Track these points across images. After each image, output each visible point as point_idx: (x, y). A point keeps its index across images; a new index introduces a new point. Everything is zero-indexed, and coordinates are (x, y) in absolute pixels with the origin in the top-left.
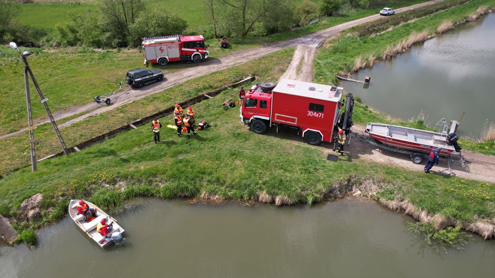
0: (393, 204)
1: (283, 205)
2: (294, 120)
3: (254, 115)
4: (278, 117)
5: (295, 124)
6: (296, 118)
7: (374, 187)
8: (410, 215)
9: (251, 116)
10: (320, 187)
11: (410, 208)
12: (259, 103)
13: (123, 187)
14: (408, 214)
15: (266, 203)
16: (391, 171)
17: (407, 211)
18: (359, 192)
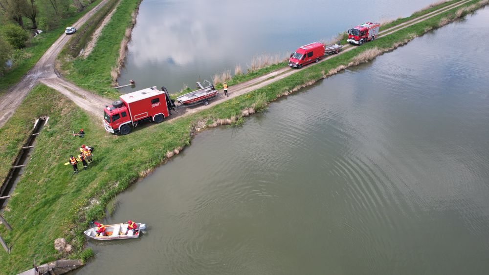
0: (215, 124)
1: (181, 152)
2: (146, 114)
3: (120, 124)
4: (136, 117)
5: (147, 116)
6: (147, 112)
7: (203, 123)
8: (224, 124)
9: (119, 126)
10: (186, 135)
11: (222, 121)
12: (120, 115)
13: (97, 202)
14: (223, 124)
15: (172, 156)
16: (203, 113)
17: (221, 123)
18: (199, 129)
